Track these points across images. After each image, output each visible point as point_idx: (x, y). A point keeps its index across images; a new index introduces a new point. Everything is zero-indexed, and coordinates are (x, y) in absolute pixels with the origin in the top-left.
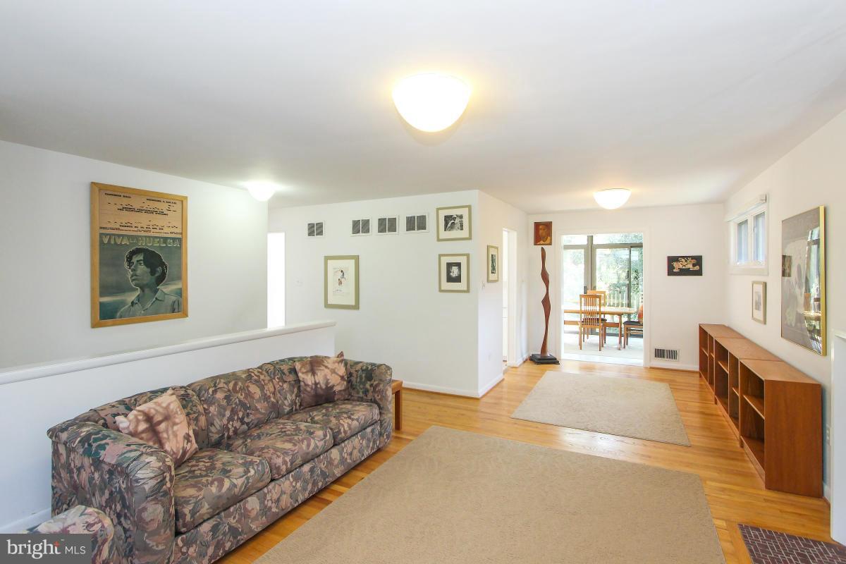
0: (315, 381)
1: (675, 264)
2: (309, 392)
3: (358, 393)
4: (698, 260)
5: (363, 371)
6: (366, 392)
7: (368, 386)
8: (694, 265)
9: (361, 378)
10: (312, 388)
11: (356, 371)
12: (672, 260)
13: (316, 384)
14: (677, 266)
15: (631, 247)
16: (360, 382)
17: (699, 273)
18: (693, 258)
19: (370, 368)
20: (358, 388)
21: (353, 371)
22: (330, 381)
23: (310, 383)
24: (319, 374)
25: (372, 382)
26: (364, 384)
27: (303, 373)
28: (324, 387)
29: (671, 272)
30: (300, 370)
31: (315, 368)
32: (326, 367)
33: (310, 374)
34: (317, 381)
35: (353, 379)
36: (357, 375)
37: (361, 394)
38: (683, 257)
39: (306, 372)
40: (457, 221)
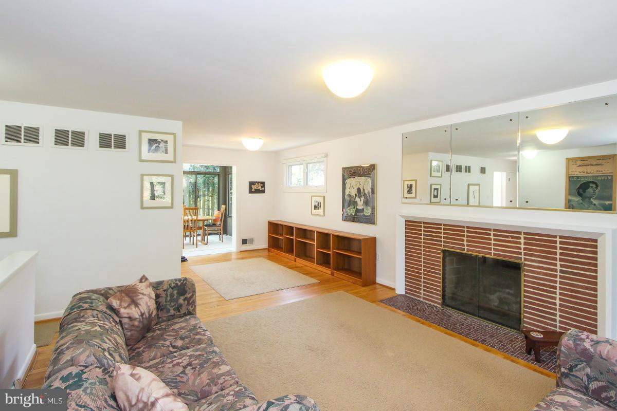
0: (141, 312)
1: (253, 186)
2: (137, 327)
3: (168, 311)
4: (263, 184)
5: (172, 288)
6: (178, 309)
7: (181, 301)
8: (262, 187)
9: (172, 295)
10: (140, 322)
11: (164, 291)
12: (251, 184)
13: (142, 315)
14: (254, 187)
15: (198, 174)
16: (171, 301)
17: (263, 192)
18: (261, 183)
19: (179, 284)
20: (168, 306)
21: (160, 291)
22: (150, 308)
23: (137, 316)
24: (141, 303)
25: (186, 296)
26: (177, 300)
27: (125, 308)
28: (147, 315)
29: (251, 191)
30: (120, 305)
31: (135, 298)
32: (143, 294)
33: (133, 307)
34: (143, 312)
35: (161, 300)
36: (167, 295)
37: (172, 312)
38: (257, 182)
39: (128, 306)
40: (162, 145)
